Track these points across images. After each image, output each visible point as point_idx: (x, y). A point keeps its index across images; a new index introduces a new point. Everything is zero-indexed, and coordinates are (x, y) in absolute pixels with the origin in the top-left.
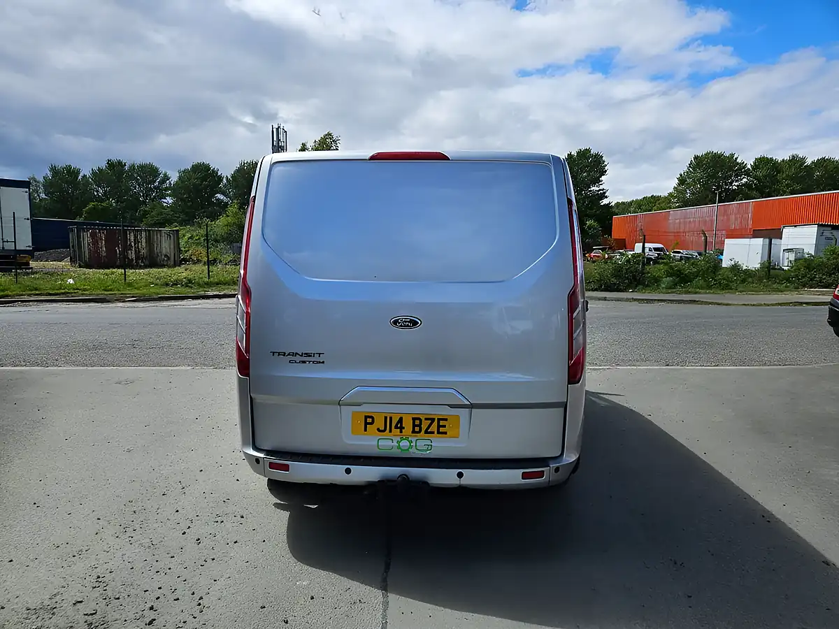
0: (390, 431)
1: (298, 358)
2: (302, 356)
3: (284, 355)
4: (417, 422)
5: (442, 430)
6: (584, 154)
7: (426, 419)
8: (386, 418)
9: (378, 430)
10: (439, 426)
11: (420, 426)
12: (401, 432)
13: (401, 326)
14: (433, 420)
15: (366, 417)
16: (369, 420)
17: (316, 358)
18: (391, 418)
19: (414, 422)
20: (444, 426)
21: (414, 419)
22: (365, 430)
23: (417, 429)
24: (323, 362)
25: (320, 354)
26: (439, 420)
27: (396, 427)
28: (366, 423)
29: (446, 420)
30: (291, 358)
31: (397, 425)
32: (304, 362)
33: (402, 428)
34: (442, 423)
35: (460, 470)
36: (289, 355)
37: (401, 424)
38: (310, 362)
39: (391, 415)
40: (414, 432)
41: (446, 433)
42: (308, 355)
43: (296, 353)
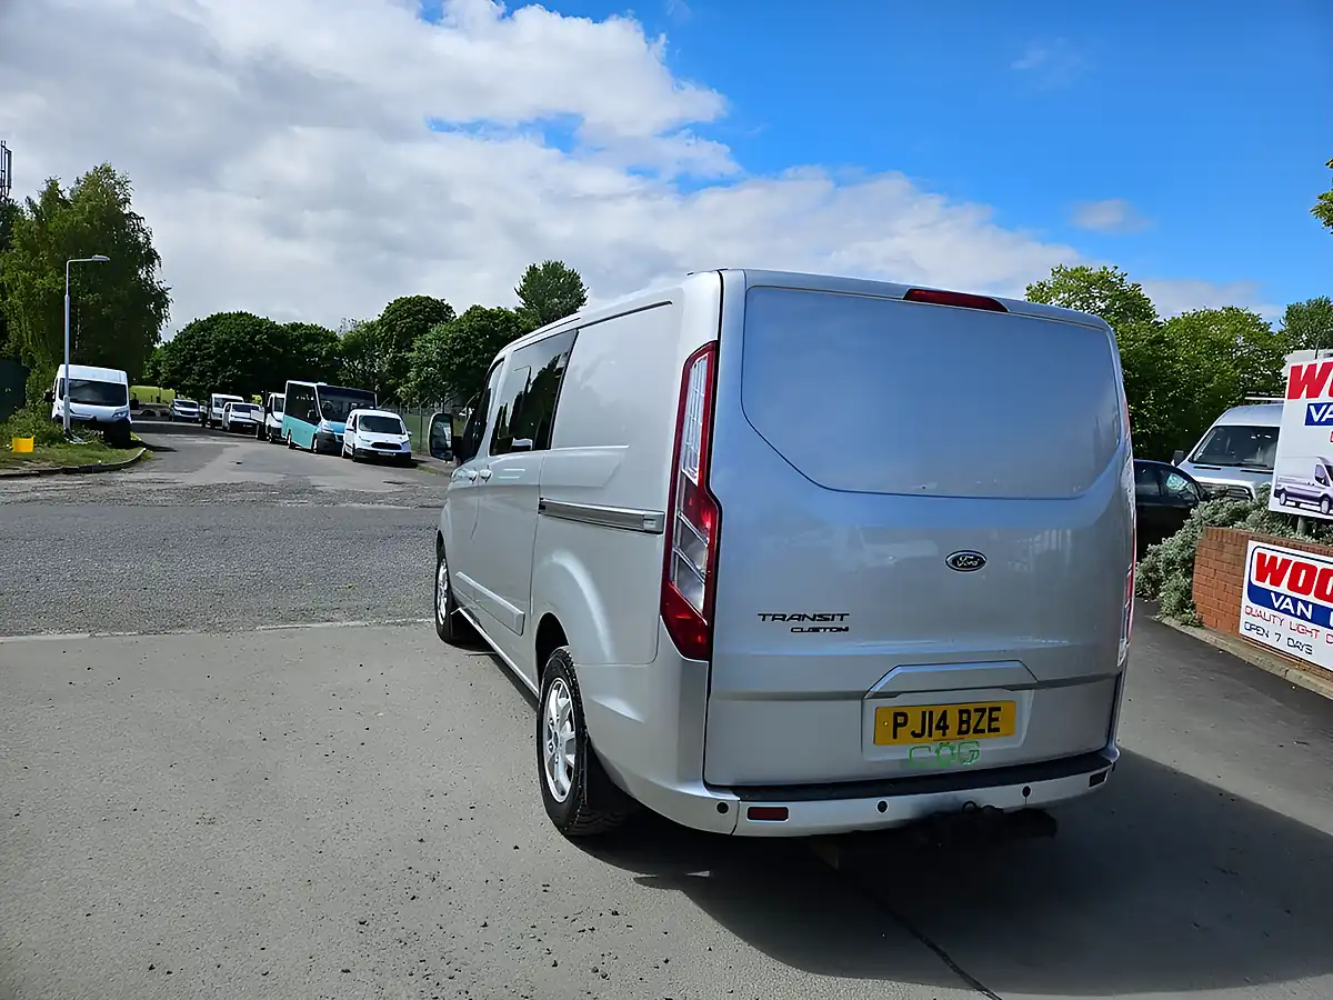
0: (930, 735)
1: (808, 624)
2: (813, 619)
3: (783, 620)
4: (965, 717)
5: (994, 725)
6: (554, 270)
7: (976, 710)
8: (924, 713)
9: (913, 733)
10: (991, 720)
11: (968, 722)
12: (944, 734)
13: (963, 566)
14: (983, 710)
15: (896, 715)
16: (900, 720)
17: (837, 623)
18: (931, 713)
19: (961, 717)
20: (997, 719)
21: (961, 712)
22: (895, 737)
23: (964, 727)
24: (847, 629)
25: (842, 616)
26: (992, 710)
27: (938, 727)
28: (896, 725)
29: (999, 709)
30: (795, 623)
31: (939, 723)
32: (816, 630)
33: (945, 727)
34: (994, 715)
35: (1026, 784)
36: (791, 618)
37: (945, 723)
38: (825, 629)
39: (931, 708)
40: (960, 732)
41: (997, 730)
42: (823, 618)
43: (805, 616)
